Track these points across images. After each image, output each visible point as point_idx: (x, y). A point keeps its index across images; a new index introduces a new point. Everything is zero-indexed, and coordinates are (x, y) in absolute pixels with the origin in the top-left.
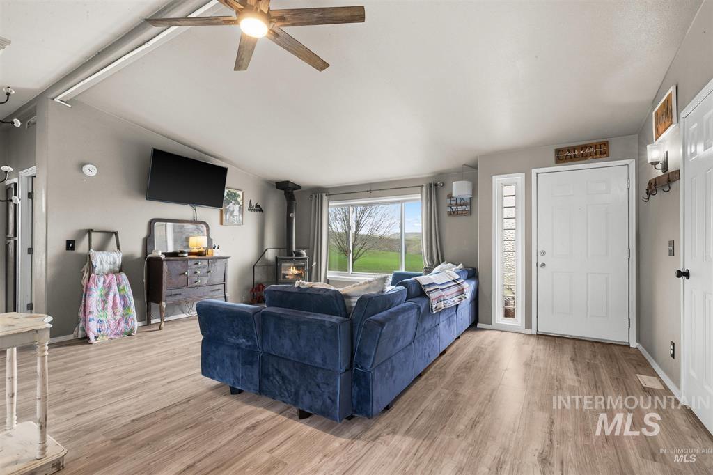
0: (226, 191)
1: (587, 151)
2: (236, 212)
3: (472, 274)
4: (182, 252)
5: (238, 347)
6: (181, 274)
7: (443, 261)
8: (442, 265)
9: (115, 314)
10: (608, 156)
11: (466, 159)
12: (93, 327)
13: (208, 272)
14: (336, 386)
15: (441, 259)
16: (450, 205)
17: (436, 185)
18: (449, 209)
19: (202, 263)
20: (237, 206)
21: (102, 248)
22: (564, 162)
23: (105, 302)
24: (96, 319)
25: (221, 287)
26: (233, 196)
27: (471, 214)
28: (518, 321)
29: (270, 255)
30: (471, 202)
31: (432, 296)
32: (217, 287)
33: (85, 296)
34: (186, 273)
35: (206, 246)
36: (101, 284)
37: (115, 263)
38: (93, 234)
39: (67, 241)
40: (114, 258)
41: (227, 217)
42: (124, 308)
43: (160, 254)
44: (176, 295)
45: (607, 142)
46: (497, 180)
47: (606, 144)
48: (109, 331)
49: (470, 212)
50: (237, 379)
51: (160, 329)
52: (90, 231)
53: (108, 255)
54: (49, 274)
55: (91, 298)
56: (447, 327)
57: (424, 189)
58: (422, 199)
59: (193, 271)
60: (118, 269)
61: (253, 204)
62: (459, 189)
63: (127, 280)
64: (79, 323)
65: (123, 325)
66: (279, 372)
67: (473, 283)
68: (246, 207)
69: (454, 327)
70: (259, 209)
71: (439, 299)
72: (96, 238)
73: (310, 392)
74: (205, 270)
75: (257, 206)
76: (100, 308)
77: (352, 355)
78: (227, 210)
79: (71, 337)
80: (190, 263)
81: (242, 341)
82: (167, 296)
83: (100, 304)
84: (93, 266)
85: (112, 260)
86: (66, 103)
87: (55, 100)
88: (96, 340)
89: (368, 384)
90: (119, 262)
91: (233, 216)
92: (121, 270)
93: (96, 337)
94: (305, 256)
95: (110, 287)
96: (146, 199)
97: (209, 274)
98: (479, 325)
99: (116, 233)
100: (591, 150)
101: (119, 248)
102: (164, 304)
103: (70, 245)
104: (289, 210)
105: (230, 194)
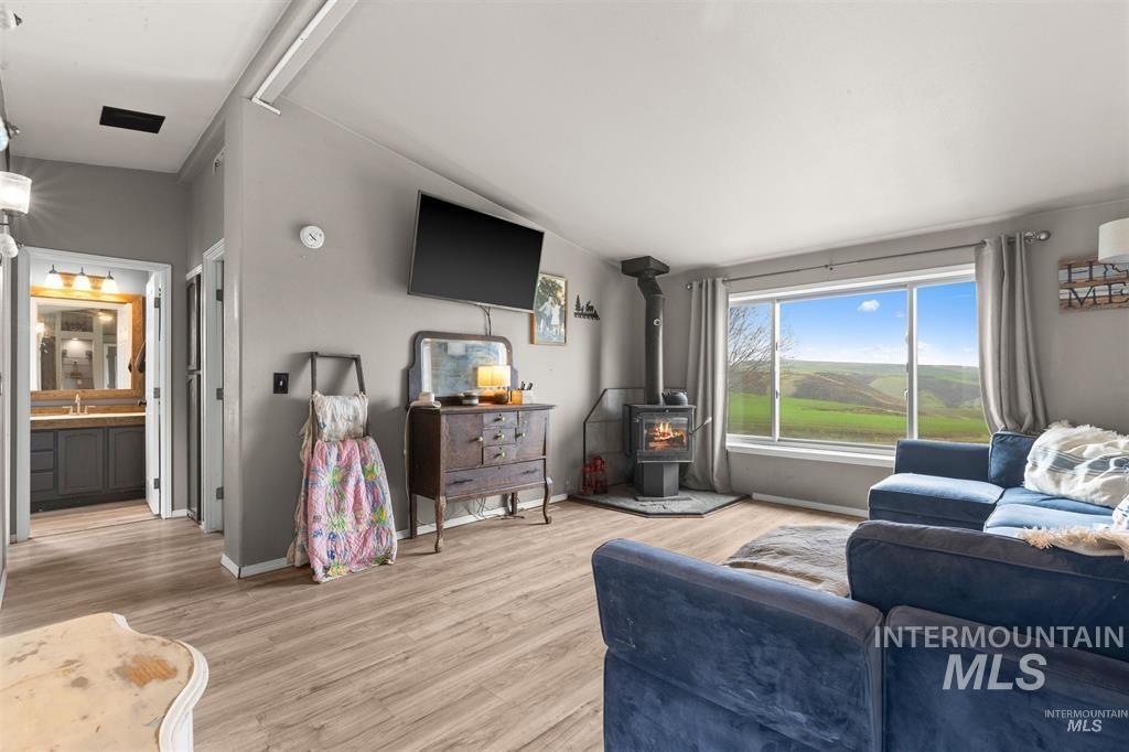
0: (540, 278)
2: (556, 320)
4: (469, 397)
6: (472, 441)
9: (358, 521)
12: (321, 546)
13: (517, 436)
16: (1070, 285)
17: (1026, 238)
18: (1065, 295)
19: (507, 418)
20: (557, 307)
21: (333, 389)
23: (340, 495)
24: (325, 532)
25: (539, 465)
26: (551, 288)
29: (612, 401)
32: (532, 466)
33: (307, 484)
34: (481, 439)
35: (508, 384)
36: (333, 460)
37: (356, 418)
38: (319, 363)
39: (275, 374)
40: (355, 409)
41: (540, 328)
42: (374, 510)
43: (433, 400)
44: (462, 482)
48: (349, 556)
51: (437, 550)
52: (313, 356)
53: (345, 402)
54: (245, 438)
55: (317, 489)
57: (989, 253)
58: (981, 275)
59: (492, 434)
60: (361, 431)
61: (583, 304)
62: (1121, 241)
63: (377, 452)
64: (297, 534)
65: (372, 543)
68: (572, 309)
70: (591, 313)
72: (324, 369)
74: (512, 433)
75: (590, 308)
76: (332, 509)
78: (541, 315)
79: (282, 563)
80: (487, 418)
82: (448, 485)
83: (332, 501)
84: (319, 424)
85: (351, 412)
86: (273, 105)
87: (254, 99)
88: (327, 576)
90: (363, 417)
91: (551, 327)
92: (366, 434)
93: (326, 569)
94: (687, 405)
95: (348, 467)
96: (409, 293)
97: (519, 439)
99: (357, 360)
101: (362, 389)
102: (442, 499)
103: (281, 383)
104: (651, 313)
105: (545, 285)
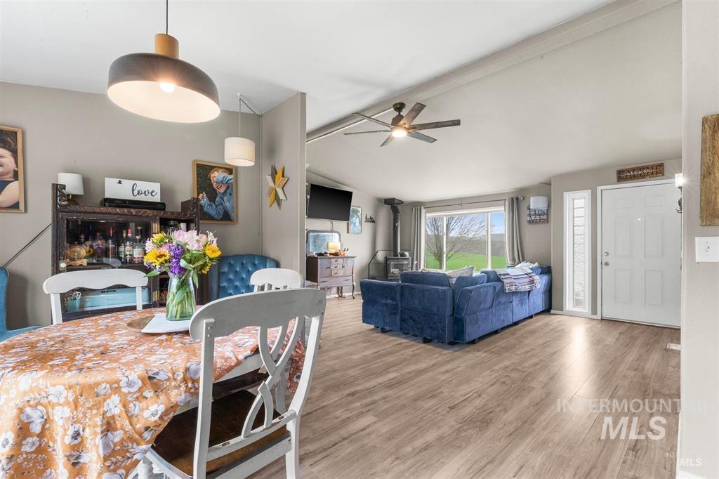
1: (645, 171)
2: (357, 224)
3: (546, 270)
4: (326, 253)
5: (386, 304)
6: (328, 268)
7: (523, 260)
8: (523, 264)
10: (663, 175)
11: (542, 179)
13: (343, 267)
14: (445, 323)
15: (522, 258)
16: (530, 215)
17: (517, 199)
18: (529, 218)
19: (340, 261)
20: (358, 219)
22: (625, 181)
25: (351, 277)
27: (548, 222)
28: (586, 309)
29: (381, 256)
30: (547, 213)
31: (505, 281)
32: (348, 278)
34: (331, 267)
35: (339, 248)
41: (351, 227)
43: (314, 254)
44: (325, 282)
45: (663, 164)
46: (568, 196)
47: (662, 165)
49: (547, 221)
50: (386, 323)
56: (519, 306)
57: (507, 203)
58: (505, 210)
59: (335, 266)
61: (368, 217)
62: (536, 203)
66: (411, 318)
67: (545, 278)
68: (364, 219)
69: (526, 307)
70: (372, 220)
71: (511, 284)
73: (431, 327)
74: (341, 266)
75: (371, 218)
77: (454, 309)
78: (352, 222)
80: (333, 261)
81: (389, 301)
89: (463, 323)
91: (355, 227)
94: (408, 257)
96: (307, 218)
98: (552, 311)
100: (648, 171)
104: (395, 221)
105: (354, 211)
